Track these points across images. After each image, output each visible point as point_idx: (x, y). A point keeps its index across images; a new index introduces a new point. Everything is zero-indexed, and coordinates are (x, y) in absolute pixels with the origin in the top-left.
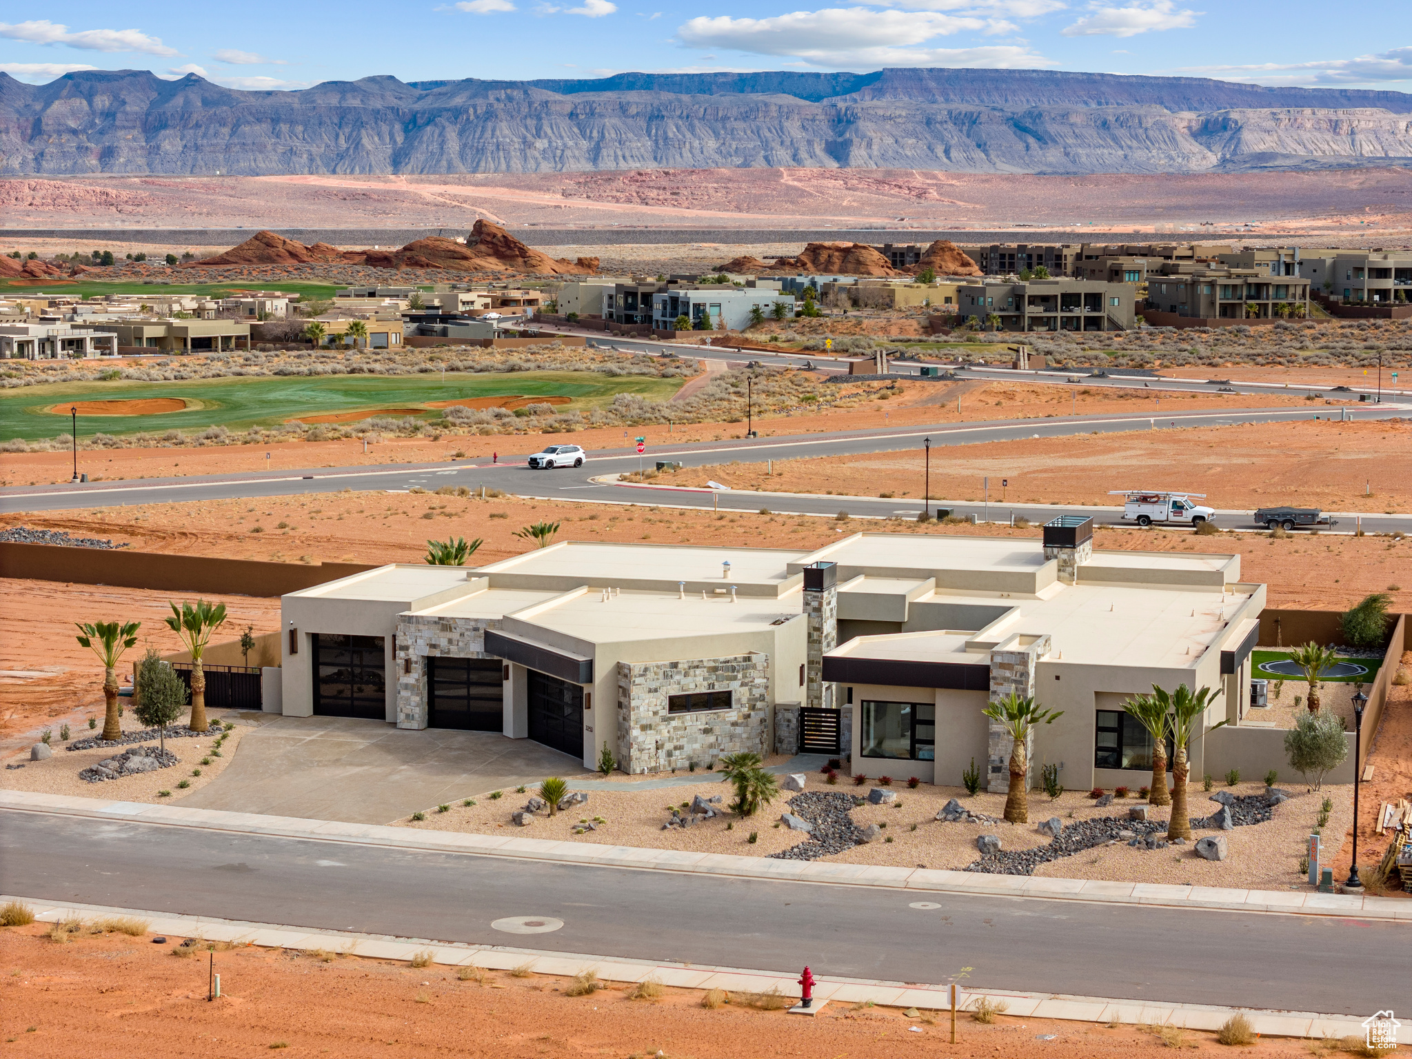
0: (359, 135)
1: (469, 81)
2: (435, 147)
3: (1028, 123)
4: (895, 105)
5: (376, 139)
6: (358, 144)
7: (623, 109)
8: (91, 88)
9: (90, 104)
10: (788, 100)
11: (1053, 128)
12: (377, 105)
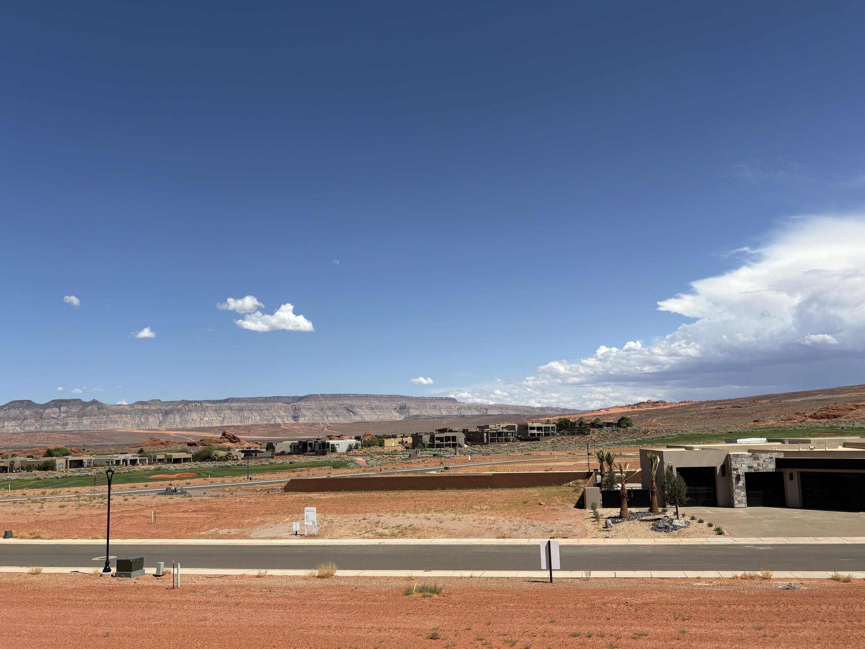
0: (148, 417)
1: (183, 400)
2: (172, 421)
3: (350, 408)
4: (313, 404)
5: (154, 419)
6: (148, 420)
7: (231, 409)
8: (60, 404)
9: (60, 410)
10: (280, 404)
11: (357, 410)
12: (154, 408)
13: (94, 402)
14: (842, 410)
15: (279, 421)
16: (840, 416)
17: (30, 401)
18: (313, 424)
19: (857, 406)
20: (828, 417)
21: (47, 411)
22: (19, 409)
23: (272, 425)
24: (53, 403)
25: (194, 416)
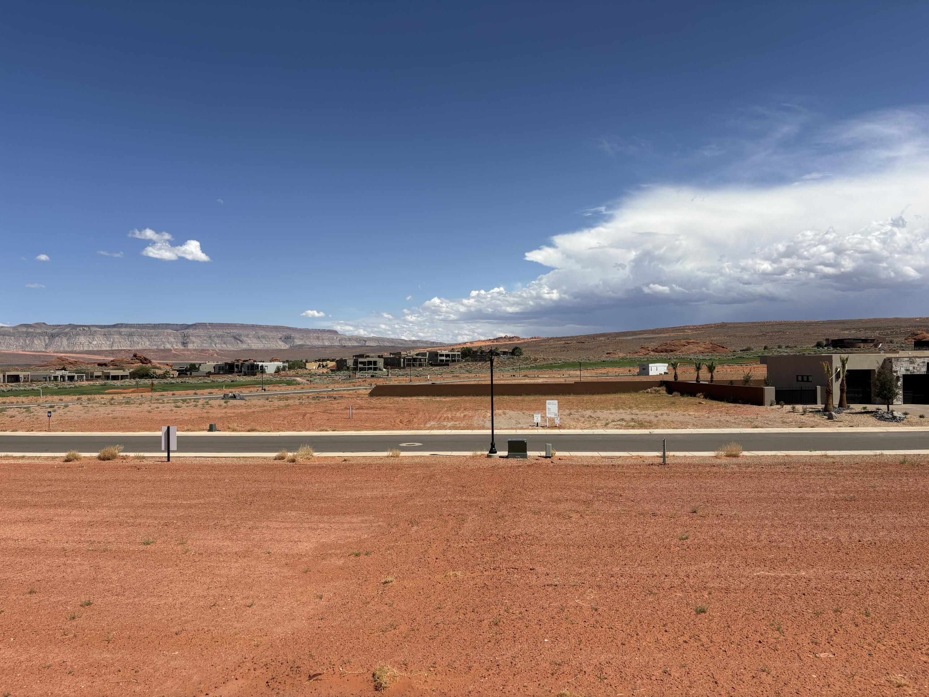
0: (33, 340)
1: (70, 324)
2: (59, 344)
4: (201, 332)
5: (39, 341)
6: (33, 342)
7: (120, 333)
10: (170, 331)
12: (39, 331)
14: (677, 346)
15: (168, 346)
16: (675, 351)
18: (203, 350)
19: (688, 343)
20: (666, 351)
23: (162, 350)
25: (82, 339)
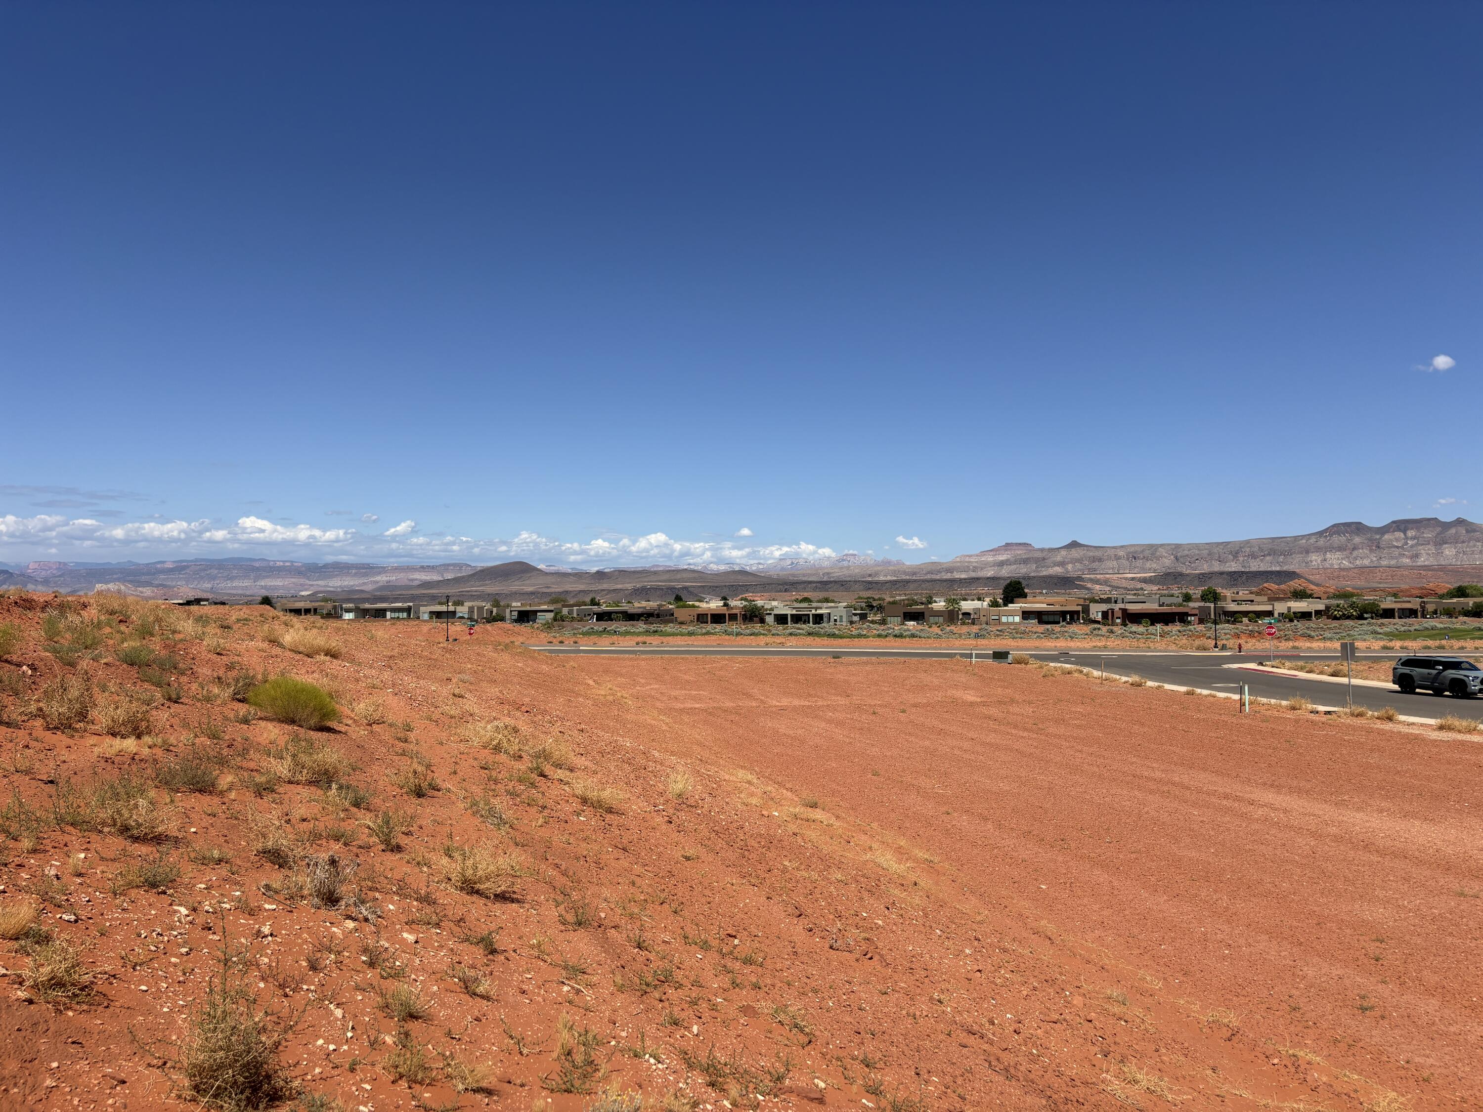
13: (1460, 522)
17: (1360, 523)
21: (1386, 537)
22: (1345, 536)
24: (1394, 525)
